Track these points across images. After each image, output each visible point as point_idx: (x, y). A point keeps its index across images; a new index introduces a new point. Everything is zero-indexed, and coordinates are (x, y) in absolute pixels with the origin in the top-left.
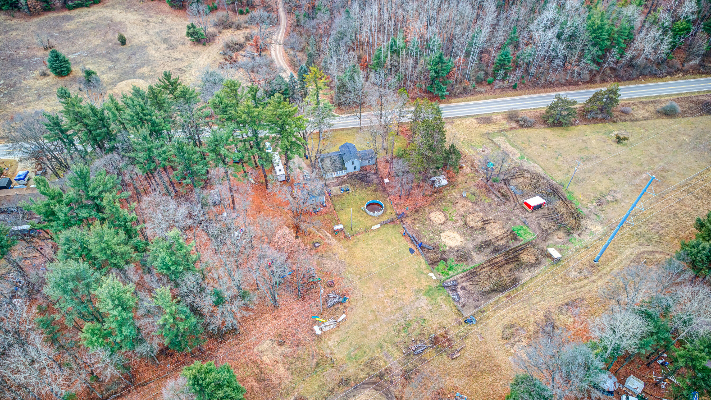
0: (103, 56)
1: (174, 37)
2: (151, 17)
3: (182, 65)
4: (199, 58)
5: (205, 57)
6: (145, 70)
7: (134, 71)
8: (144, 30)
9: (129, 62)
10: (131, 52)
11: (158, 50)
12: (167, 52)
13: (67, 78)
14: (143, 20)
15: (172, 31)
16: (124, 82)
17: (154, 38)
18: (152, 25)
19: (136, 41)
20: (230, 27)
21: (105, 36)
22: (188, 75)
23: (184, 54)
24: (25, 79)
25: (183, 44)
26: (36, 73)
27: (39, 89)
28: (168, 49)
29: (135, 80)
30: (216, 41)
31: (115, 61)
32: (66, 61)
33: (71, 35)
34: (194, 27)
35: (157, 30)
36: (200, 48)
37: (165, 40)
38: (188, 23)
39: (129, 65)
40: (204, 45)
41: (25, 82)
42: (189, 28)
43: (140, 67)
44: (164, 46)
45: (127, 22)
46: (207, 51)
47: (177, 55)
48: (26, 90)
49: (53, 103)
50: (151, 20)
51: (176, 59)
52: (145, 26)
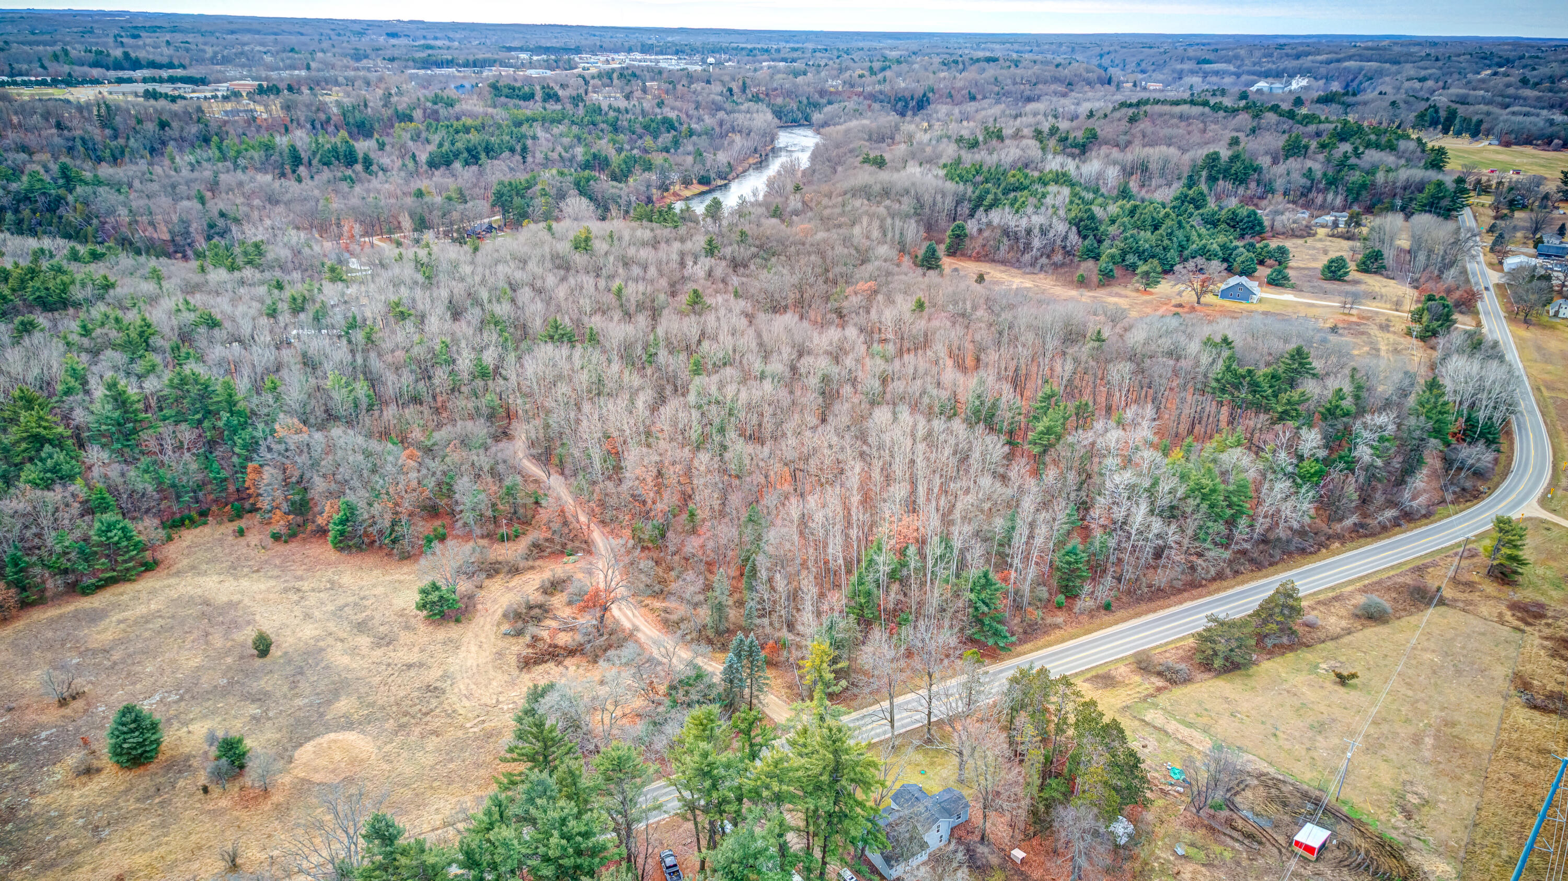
2: (301, 578)
6: (344, 705)
7: (321, 715)
8: (298, 611)
10: (289, 670)
11: (354, 651)
12: (379, 652)
13: (152, 767)
15: (366, 603)
16: (309, 747)
17: (332, 626)
18: (312, 599)
19: (291, 640)
20: (497, 572)
21: (207, 643)
26: (60, 772)
28: (379, 646)
29: (332, 736)
34: (435, 588)
40: (457, 621)
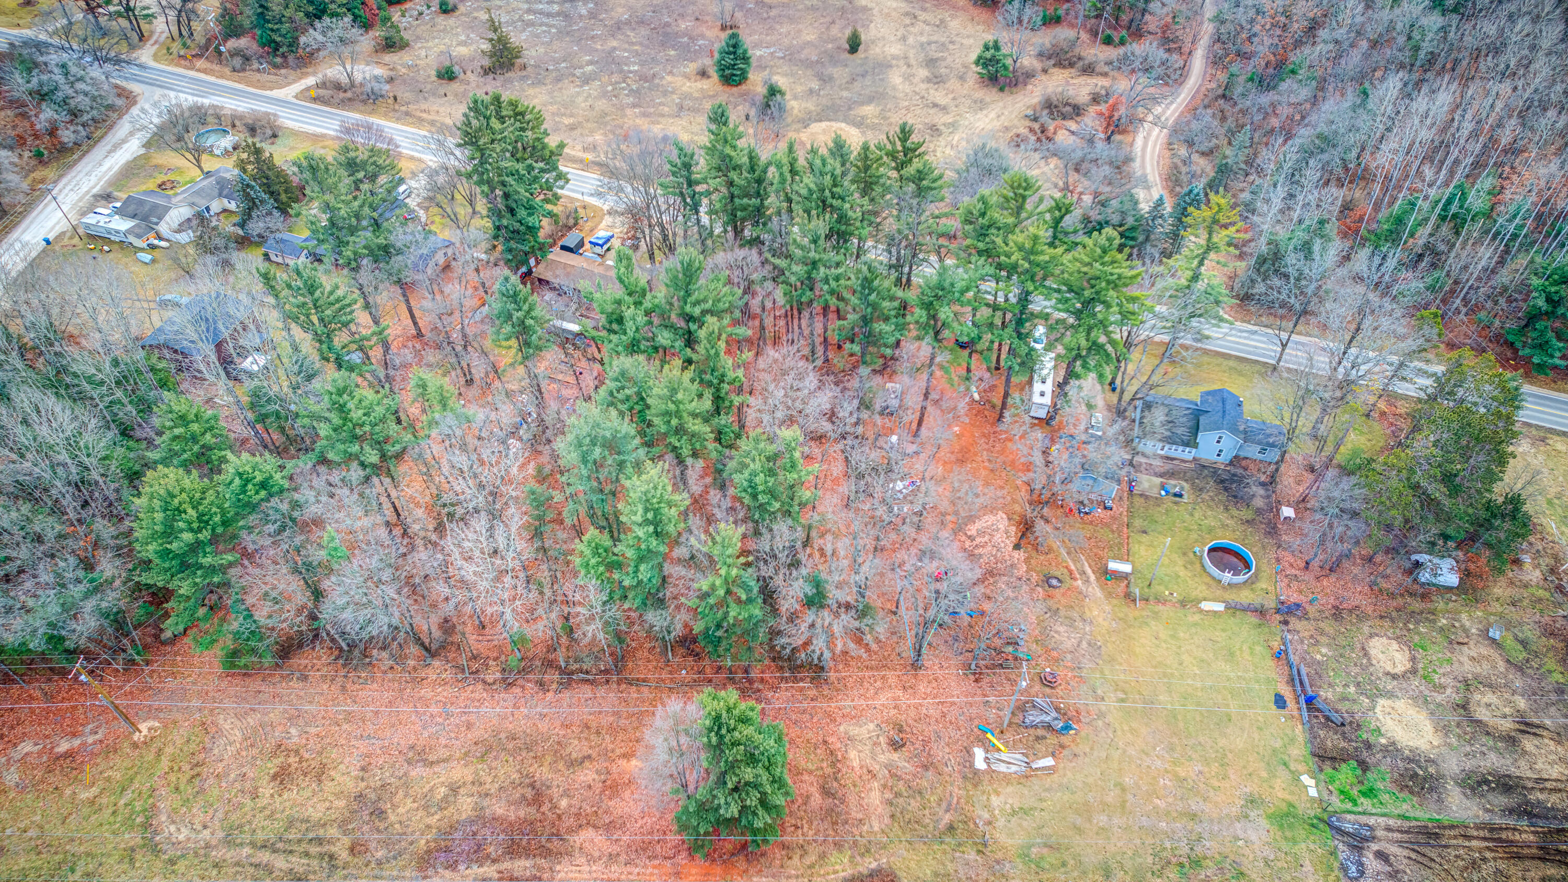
0: (808, 64)
1: (950, 59)
2: (924, 9)
3: (941, 119)
4: (979, 115)
5: (993, 115)
6: (869, 110)
7: (850, 109)
8: (899, 34)
9: (847, 89)
10: (859, 70)
11: (908, 78)
12: (924, 86)
13: (735, 89)
14: (907, 14)
15: (951, 47)
16: (824, 125)
17: (911, 54)
18: (920, 26)
19: (878, 50)
20: (1071, 65)
21: (828, 28)
22: (943, 143)
23: (954, 99)
24: (671, 72)
25: (962, 78)
26: (692, 67)
27: (686, 96)
28: (929, 80)
29: (843, 125)
30: (1030, 87)
31: (825, 80)
32: (746, 59)
33: (773, 13)
34: (997, 47)
35: (924, 39)
36: (990, 95)
37: (931, 63)
38: (990, 37)
39: (845, 94)
40: (1001, 90)
41: (669, 78)
42: (987, 48)
43: (862, 104)
44: (923, 73)
45: (875, 12)
46: (1001, 104)
47: (940, 97)
48: (665, 93)
49: (696, 128)
50: (923, 16)
51: (935, 105)
52: (906, 26)
